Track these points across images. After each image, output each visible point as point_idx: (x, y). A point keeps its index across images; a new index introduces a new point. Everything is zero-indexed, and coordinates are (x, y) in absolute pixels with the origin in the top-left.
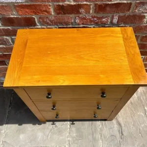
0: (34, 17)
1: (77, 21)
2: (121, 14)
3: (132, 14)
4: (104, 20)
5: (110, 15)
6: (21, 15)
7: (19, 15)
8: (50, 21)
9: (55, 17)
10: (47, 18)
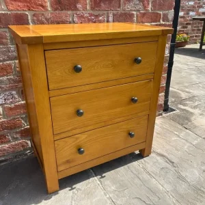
0: (27, 13)
1: (76, 19)
2: (115, 12)
3: (123, 12)
4: (101, 18)
5: (106, 12)
6: (12, 10)
7: (9, 10)
8: (46, 19)
9: (52, 13)
10: (43, 14)
